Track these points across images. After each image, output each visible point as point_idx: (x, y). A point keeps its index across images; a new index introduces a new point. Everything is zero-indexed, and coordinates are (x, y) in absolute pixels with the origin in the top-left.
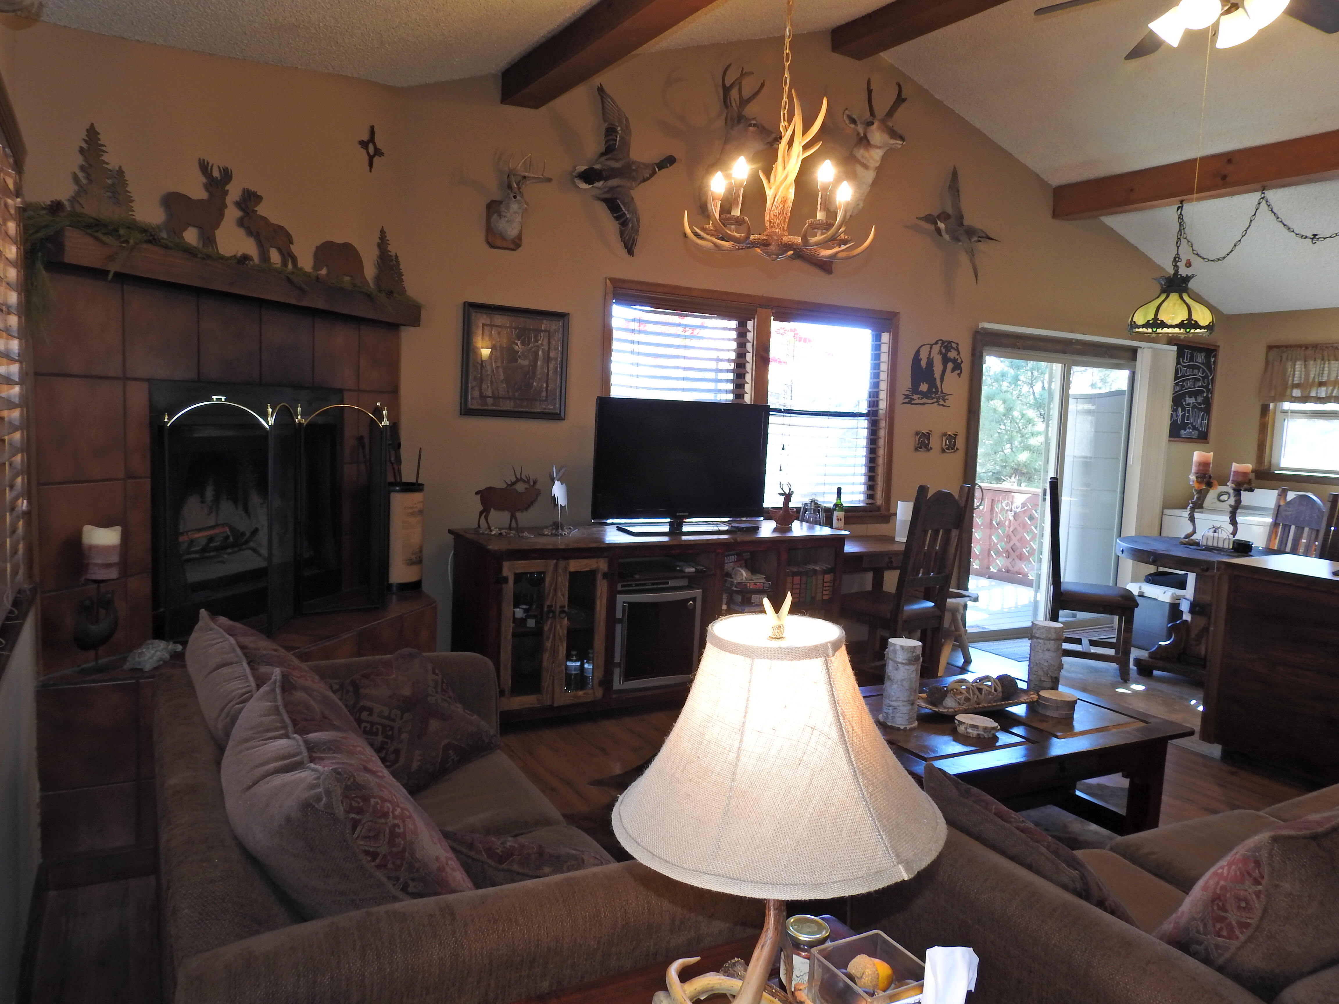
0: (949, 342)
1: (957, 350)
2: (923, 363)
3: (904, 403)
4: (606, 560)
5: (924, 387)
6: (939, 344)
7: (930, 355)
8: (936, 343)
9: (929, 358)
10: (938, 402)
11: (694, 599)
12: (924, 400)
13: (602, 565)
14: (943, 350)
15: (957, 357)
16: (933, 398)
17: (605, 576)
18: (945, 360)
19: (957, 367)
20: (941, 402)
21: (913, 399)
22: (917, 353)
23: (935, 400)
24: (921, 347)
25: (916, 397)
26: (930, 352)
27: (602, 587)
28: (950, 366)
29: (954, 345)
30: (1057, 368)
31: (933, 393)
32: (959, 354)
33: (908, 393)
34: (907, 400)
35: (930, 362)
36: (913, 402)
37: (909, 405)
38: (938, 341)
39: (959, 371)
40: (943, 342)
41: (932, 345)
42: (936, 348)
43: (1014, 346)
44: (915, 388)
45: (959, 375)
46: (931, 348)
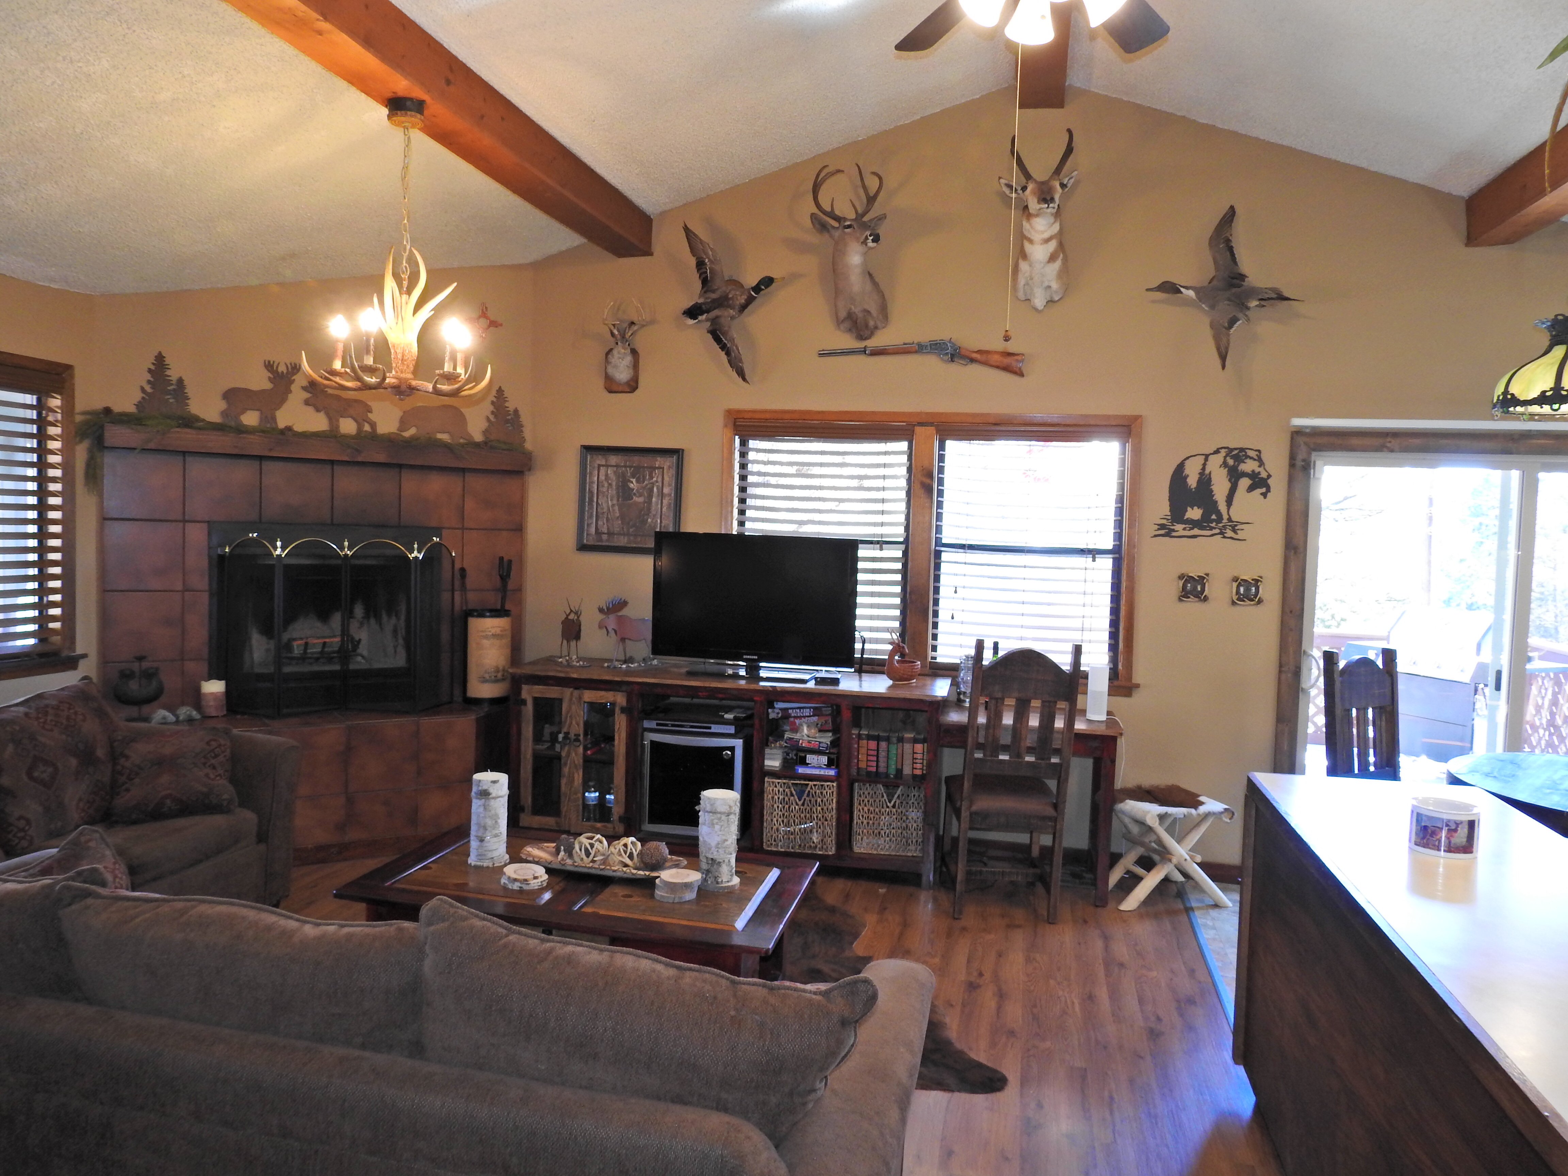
0: (1242, 450)
1: (1260, 460)
2: (1192, 481)
3: (1156, 536)
4: (624, 694)
5: (1194, 513)
6: (1223, 452)
7: (1204, 469)
8: (1217, 452)
9: (1202, 474)
10: (1221, 533)
11: (732, 749)
12: (1196, 531)
13: (621, 699)
14: (1231, 462)
15: (1257, 470)
16: (1212, 529)
17: (623, 710)
18: (1234, 475)
19: (1259, 483)
20: (1229, 533)
21: (1174, 530)
22: (1181, 467)
23: (1217, 531)
24: (1188, 458)
25: (1179, 527)
26: (1204, 465)
27: (621, 724)
28: (1244, 483)
29: (1251, 453)
30: (1515, 475)
31: (1212, 521)
32: (1261, 463)
33: (1164, 522)
34: (1162, 532)
35: (1205, 481)
36: (1174, 534)
37: (1167, 538)
38: (1218, 449)
39: (1264, 490)
40: (1231, 450)
41: (1207, 457)
42: (1217, 460)
43: (1379, 449)
44: (1177, 516)
45: (1264, 495)
46: (1206, 460)
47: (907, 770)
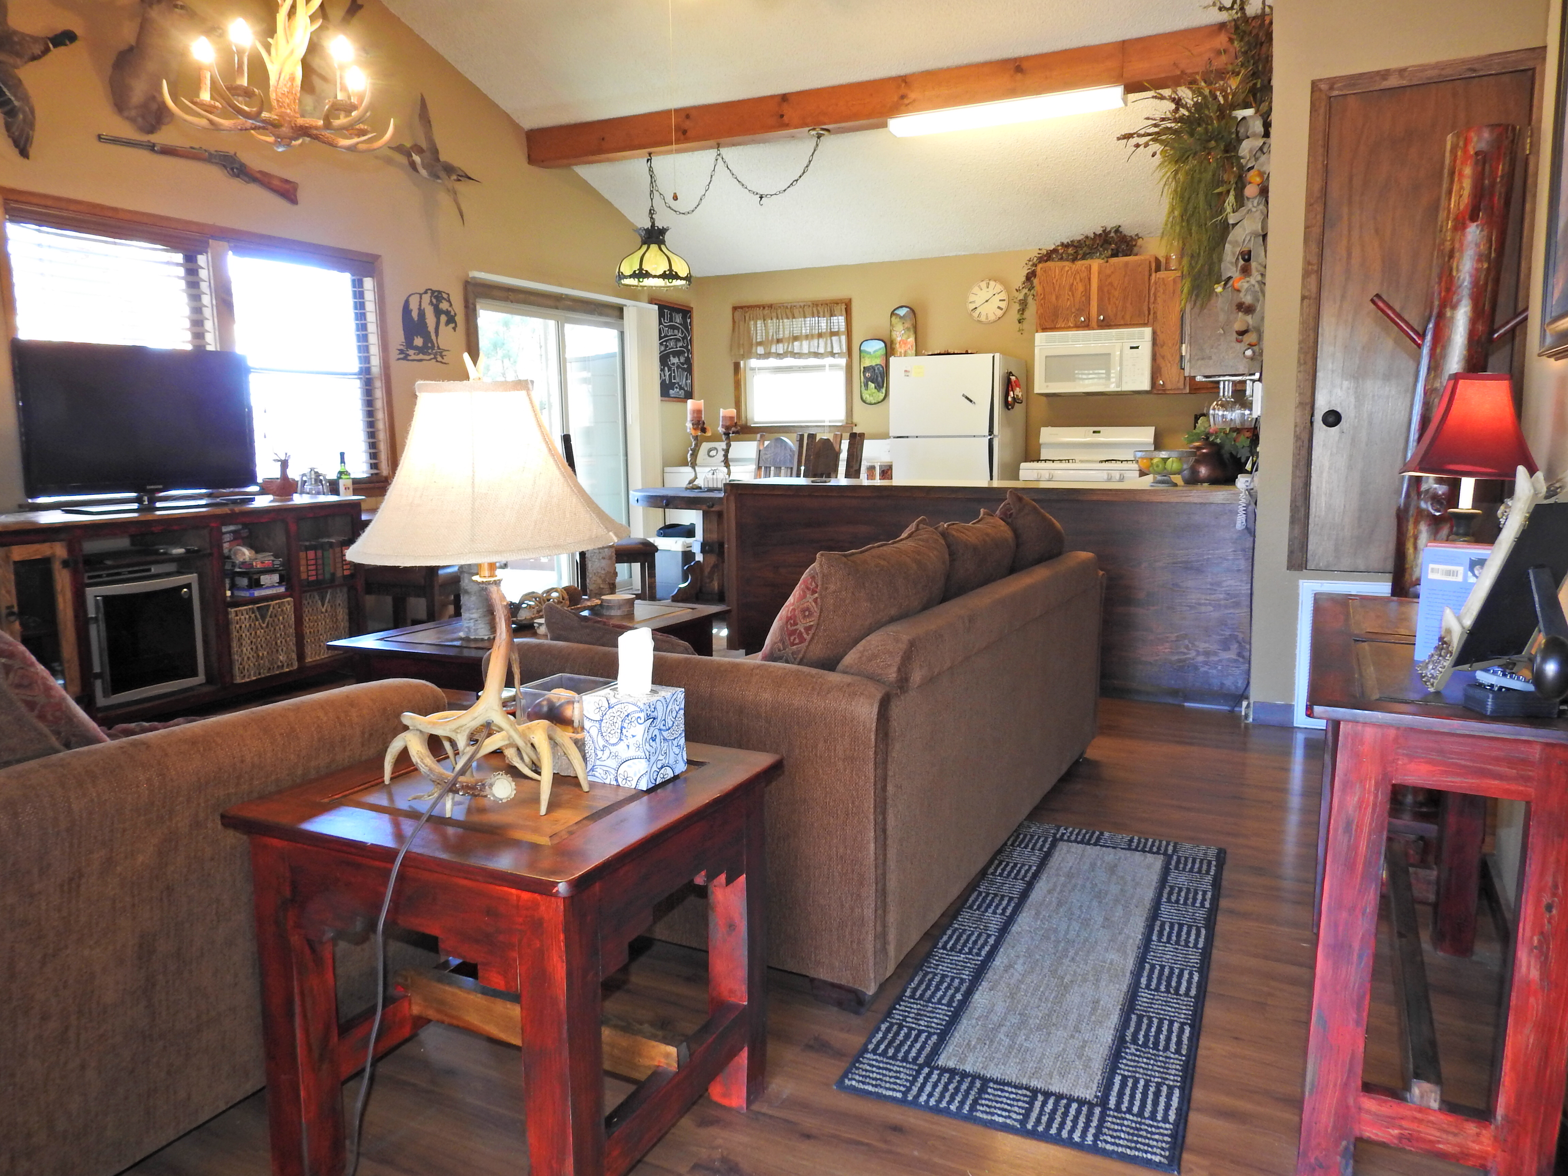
0: (440, 292)
1: (449, 301)
2: (415, 315)
3: (399, 359)
4: (64, 543)
5: (418, 341)
6: (429, 294)
7: (420, 305)
8: (426, 292)
9: (420, 309)
10: (435, 358)
12: (421, 356)
13: (59, 550)
14: (434, 301)
15: (450, 309)
16: (430, 354)
17: (65, 564)
18: (438, 312)
19: (451, 320)
20: (439, 359)
21: (408, 355)
22: (407, 303)
23: (432, 356)
24: (410, 296)
25: (411, 352)
26: (420, 302)
27: (63, 580)
28: (443, 318)
29: (445, 296)
30: (552, 324)
31: (429, 348)
32: (451, 305)
33: (402, 347)
34: (402, 356)
35: (422, 314)
36: (409, 358)
37: (405, 362)
38: (427, 290)
39: (453, 325)
40: (433, 292)
41: (421, 295)
42: (426, 298)
43: (506, 299)
44: (409, 343)
45: (454, 329)
46: (421, 298)
47: (339, 574)
